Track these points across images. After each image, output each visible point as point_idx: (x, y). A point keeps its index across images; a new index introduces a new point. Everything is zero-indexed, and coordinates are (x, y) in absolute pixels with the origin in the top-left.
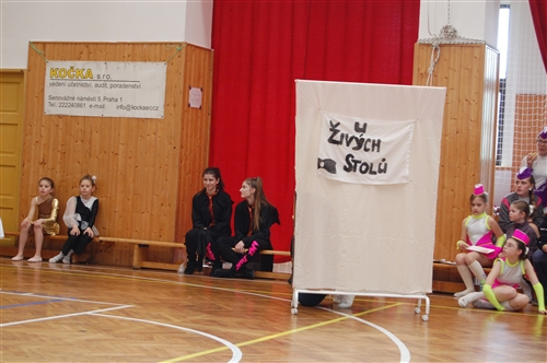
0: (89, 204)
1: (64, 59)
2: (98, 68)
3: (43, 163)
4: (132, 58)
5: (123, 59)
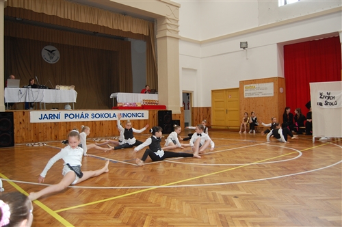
0: (254, 119)
1: (248, 84)
2: (256, 85)
3: (245, 109)
4: (265, 82)
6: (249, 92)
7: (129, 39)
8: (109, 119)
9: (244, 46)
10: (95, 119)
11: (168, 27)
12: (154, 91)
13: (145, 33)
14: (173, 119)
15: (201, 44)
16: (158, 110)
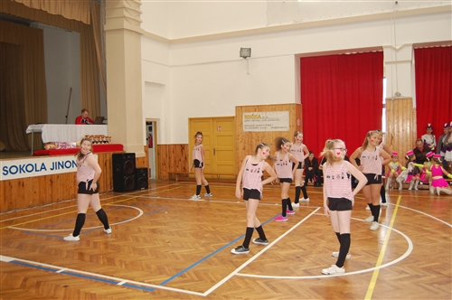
1: (249, 111)
2: (262, 114)
3: (244, 149)
4: (275, 110)
5: (272, 110)
6: (250, 123)
7: (40, 25)
8: (34, 174)
9: (246, 54)
10: (10, 177)
11: (126, 14)
12: (101, 120)
13: (86, 20)
14: (137, 167)
15: (170, 43)
16: (112, 153)
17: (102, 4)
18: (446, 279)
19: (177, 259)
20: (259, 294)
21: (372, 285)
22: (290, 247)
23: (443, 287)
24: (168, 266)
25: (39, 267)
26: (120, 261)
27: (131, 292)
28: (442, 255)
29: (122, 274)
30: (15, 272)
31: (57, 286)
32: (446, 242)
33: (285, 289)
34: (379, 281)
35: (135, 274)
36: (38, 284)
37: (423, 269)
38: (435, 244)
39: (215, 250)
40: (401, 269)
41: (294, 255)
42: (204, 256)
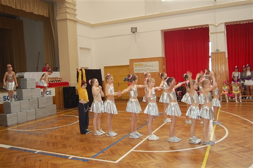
1: (137, 62)
4: (151, 61)
5: (149, 61)
7: (21, 18)
9: (134, 30)
11: (68, 11)
12: (56, 69)
13: (46, 14)
15: (93, 26)
16: (63, 87)
17: (55, 6)
18: (247, 149)
19: (101, 143)
20: (146, 161)
21: (207, 154)
22: (162, 135)
23: (245, 154)
24: (95, 147)
25: (25, 150)
26: (70, 146)
27: (76, 162)
28: (244, 136)
29: (71, 153)
30: (12, 153)
31: (35, 160)
32: (246, 129)
33: (160, 158)
34: (210, 152)
35: (78, 152)
36: (25, 160)
37: (235, 144)
38: (240, 131)
39: (121, 138)
40: (222, 145)
41: (164, 139)
42: (115, 141)
